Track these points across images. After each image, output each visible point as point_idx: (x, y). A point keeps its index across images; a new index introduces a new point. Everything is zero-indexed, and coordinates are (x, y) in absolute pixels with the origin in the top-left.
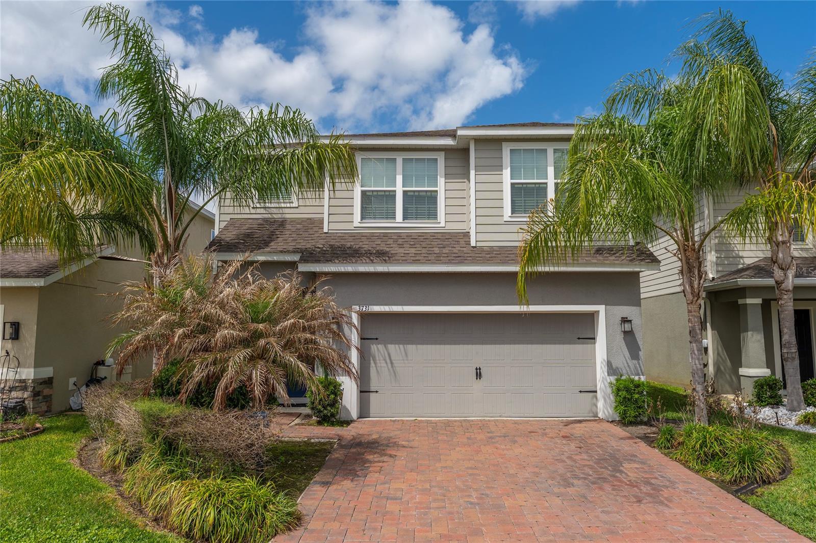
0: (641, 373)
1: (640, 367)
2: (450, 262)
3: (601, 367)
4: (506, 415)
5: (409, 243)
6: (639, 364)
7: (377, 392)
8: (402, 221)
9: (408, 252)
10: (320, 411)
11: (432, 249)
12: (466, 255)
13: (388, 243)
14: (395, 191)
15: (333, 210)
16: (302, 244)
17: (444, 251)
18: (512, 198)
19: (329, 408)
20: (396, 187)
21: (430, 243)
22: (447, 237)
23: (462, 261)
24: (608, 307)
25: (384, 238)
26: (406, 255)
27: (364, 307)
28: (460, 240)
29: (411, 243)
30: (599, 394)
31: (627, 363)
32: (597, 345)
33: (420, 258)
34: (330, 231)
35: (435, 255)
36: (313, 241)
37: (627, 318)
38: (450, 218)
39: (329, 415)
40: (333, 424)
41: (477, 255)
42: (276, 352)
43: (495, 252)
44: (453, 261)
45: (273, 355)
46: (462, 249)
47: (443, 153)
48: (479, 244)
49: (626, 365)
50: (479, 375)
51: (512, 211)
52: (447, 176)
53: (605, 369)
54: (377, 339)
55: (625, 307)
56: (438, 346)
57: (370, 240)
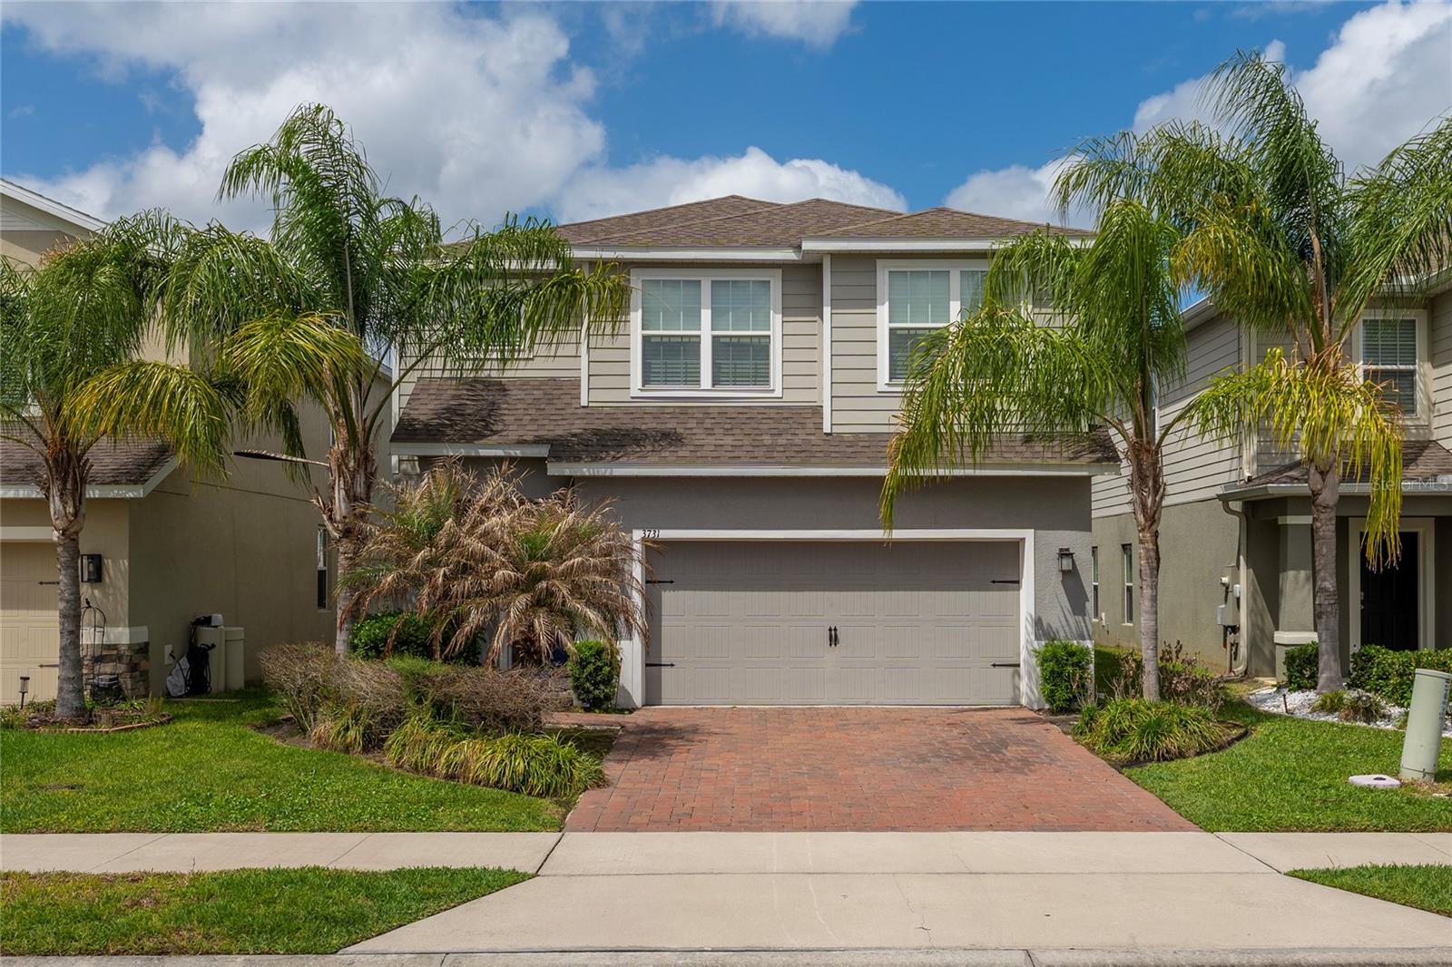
0: (1086, 636)
1: (1086, 627)
2: (788, 462)
3: (1026, 628)
4: (876, 701)
5: (722, 425)
6: (1085, 622)
7: (672, 665)
8: (710, 387)
9: (722, 442)
10: (588, 692)
11: (760, 438)
12: (815, 448)
13: (688, 426)
14: (699, 336)
15: (596, 368)
16: (547, 428)
17: (780, 442)
18: (890, 352)
19: (602, 687)
20: (700, 329)
21: (756, 426)
22: (786, 416)
23: (807, 457)
24: (1039, 532)
25: (682, 416)
26: (718, 448)
27: (652, 532)
28: (807, 421)
29: (727, 426)
30: (1023, 669)
31: (1067, 621)
32: (1023, 592)
33: (740, 454)
34: (591, 405)
35: (765, 449)
36: (565, 422)
37: (1068, 550)
38: (791, 382)
39: (602, 696)
40: (607, 711)
41: (832, 449)
42: (564, 597)
43: (861, 444)
44: (793, 460)
45: (560, 600)
46: (808, 437)
47: (779, 272)
48: (836, 430)
49: (1064, 623)
50: (834, 639)
51: (890, 374)
52: (786, 311)
53: (1031, 629)
54: (671, 582)
55: (1068, 532)
56: (769, 593)
57: (659, 421)
